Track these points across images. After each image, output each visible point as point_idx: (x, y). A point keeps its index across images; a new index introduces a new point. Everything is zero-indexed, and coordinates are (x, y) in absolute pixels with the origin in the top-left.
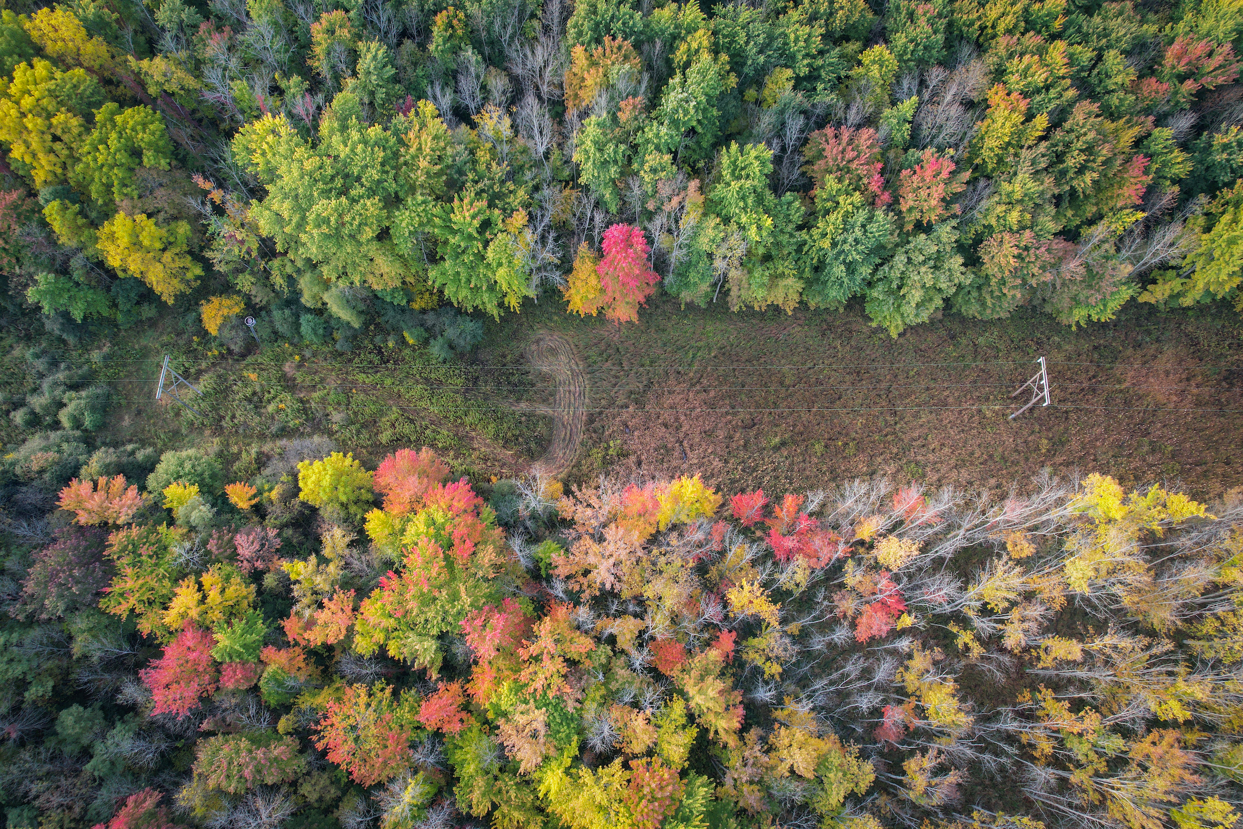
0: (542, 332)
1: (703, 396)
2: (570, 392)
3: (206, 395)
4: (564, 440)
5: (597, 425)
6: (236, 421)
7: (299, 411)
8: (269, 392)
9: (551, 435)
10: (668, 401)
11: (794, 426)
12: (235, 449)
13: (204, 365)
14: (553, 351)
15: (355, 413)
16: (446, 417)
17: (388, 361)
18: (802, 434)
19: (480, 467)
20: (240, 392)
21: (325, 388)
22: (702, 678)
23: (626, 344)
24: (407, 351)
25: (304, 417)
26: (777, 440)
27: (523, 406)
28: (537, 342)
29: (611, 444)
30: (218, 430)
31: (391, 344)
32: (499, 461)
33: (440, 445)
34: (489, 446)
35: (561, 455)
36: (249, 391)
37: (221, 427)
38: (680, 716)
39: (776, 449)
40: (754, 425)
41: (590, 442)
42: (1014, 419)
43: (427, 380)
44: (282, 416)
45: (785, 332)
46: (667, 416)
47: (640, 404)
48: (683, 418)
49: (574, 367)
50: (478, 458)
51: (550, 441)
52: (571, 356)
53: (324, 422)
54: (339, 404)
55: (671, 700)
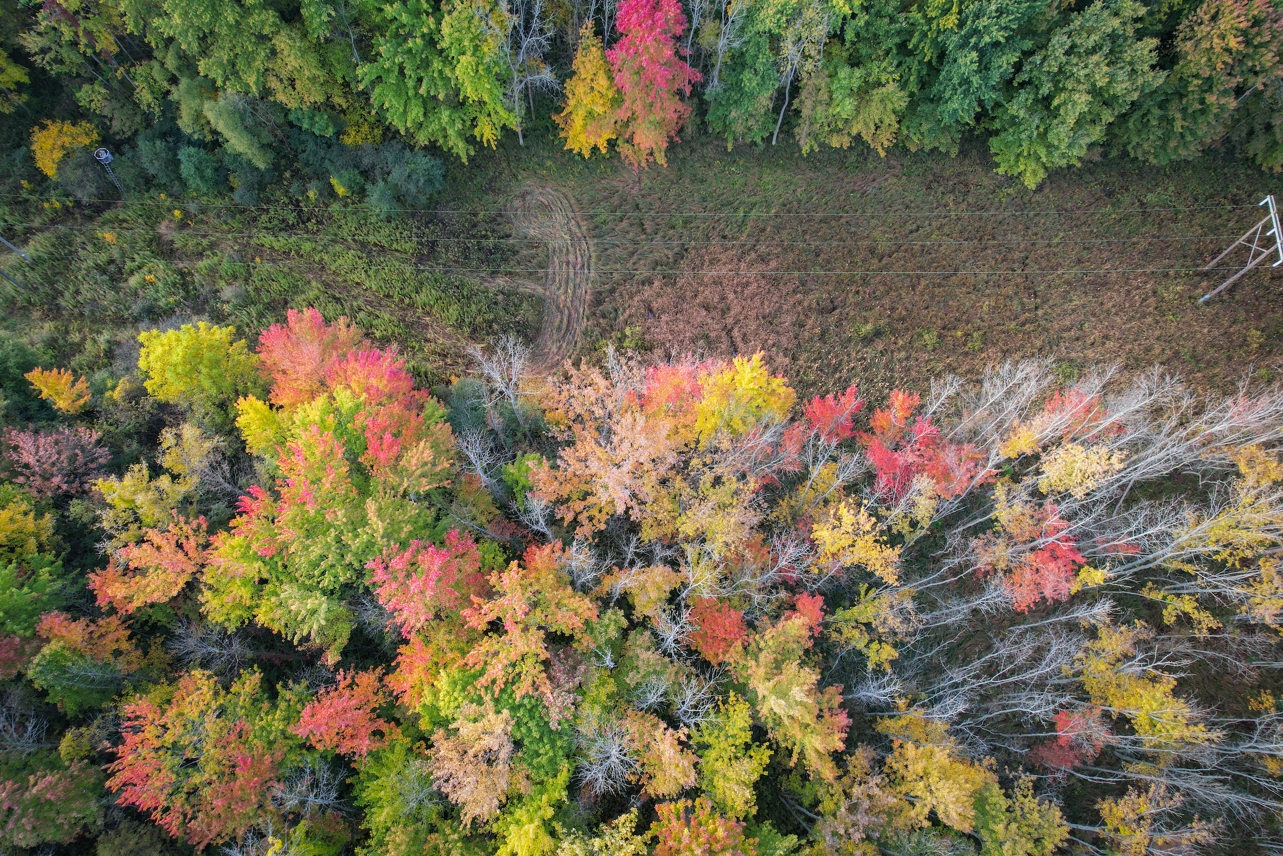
0: (528, 183)
1: (760, 267)
2: (568, 263)
3: (36, 262)
4: (559, 328)
5: (607, 307)
6: (80, 298)
7: (174, 284)
8: (133, 260)
9: (540, 321)
10: (709, 273)
11: (893, 309)
12: (75, 337)
13: (37, 222)
14: (545, 208)
15: (256, 290)
16: (388, 296)
17: (309, 220)
18: (903, 319)
19: (435, 365)
20: (89, 258)
21: (215, 254)
22: (777, 666)
23: (649, 199)
24: (335, 207)
25: (182, 293)
26: (869, 327)
27: (501, 281)
28: (523, 196)
29: (628, 331)
30: (53, 311)
31: (311, 194)
32: (464, 357)
33: (378, 334)
34: (449, 337)
35: (554, 349)
36: (103, 258)
37: (59, 308)
38: (743, 729)
39: (867, 340)
40: (834, 309)
41: (597, 331)
42: (1207, 303)
43: (363, 245)
44: (151, 291)
45: (875, 184)
46: (709, 294)
47: (670, 280)
48: (731, 296)
49: (575, 229)
50: (434, 353)
51: (538, 331)
52: (571, 215)
53: (212, 302)
54: (235, 277)
55: (725, 702)
